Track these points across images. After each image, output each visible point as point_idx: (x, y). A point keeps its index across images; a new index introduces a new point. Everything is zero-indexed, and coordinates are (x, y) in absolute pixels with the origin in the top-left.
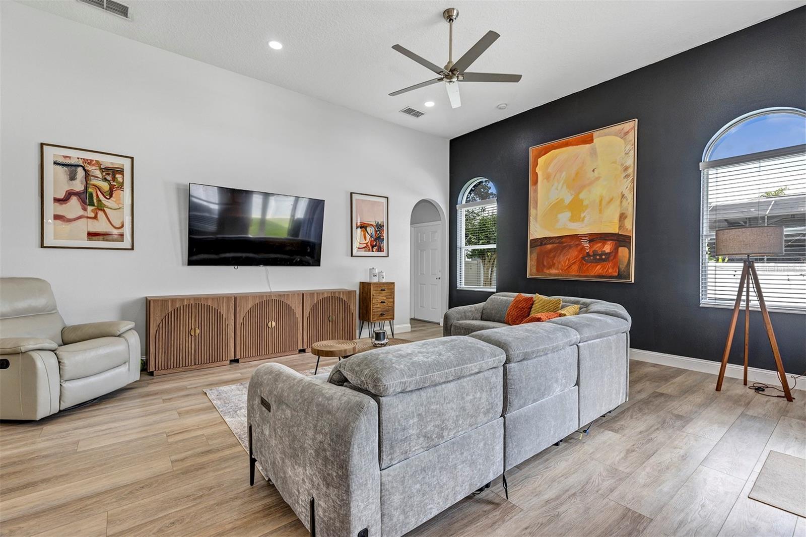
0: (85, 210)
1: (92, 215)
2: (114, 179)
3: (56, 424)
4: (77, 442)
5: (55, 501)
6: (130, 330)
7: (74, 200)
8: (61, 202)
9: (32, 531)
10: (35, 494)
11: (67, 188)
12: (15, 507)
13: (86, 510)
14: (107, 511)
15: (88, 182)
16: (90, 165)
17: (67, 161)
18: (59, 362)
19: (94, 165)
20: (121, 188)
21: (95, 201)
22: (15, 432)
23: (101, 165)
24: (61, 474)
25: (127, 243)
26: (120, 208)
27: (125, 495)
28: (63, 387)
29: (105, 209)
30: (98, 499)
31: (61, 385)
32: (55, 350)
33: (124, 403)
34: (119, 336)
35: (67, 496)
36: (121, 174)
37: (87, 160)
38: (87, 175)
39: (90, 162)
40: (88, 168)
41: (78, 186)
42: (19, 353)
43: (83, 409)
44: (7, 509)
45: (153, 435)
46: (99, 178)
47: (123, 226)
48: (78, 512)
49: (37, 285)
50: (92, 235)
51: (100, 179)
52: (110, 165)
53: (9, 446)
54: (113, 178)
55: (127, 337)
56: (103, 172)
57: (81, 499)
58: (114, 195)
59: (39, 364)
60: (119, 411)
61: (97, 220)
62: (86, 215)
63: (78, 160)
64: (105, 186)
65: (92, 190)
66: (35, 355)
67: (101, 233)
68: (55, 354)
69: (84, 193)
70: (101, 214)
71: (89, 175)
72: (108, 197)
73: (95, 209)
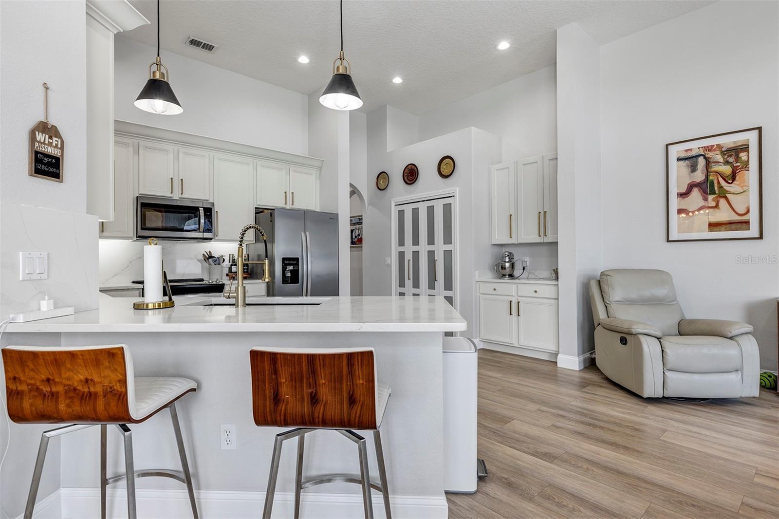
0: (706, 199)
1: (714, 204)
2: (737, 159)
3: (659, 407)
4: (664, 431)
5: (622, 466)
6: (746, 333)
7: (696, 192)
8: (684, 196)
9: (598, 478)
10: (614, 453)
11: (688, 181)
12: (599, 454)
13: (637, 489)
14: (651, 503)
15: (709, 170)
16: (710, 152)
17: (690, 154)
18: (663, 351)
19: (715, 150)
20: (745, 168)
21: (716, 188)
22: (628, 400)
23: (723, 147)
24: (637, 449)
25: (754, 231)
26: (744, 191)
27: (673, 500)
28: (666, 375)
29: (727, 195)
30: (651, 488)
31: (664, 372)
32: (660, 338)
33: (729, 415)
34: (731, 338)
35: (632, 469)
36: (746, 152)
37: (708, 147)
38: (708, 162)
39: (709, 149)
40: (709, 155)
41: (699, 176)
42: (632, 334)
43: (686, 404)
44: (594, 453)
45: (740, 463)
46: (720, 162)
47: (748, 212)
48: (631, 487)
49: (660, 276)
50: (713, 226)
51: (721, 164)
52: (732, 145)
53: (620, 409)
54: (735, 159)
55: (739, 342)
56: (725, 155)
57: (639, 479)
58: (737, 178)
59: (645, 348)
60: (719, 420)
61: (719, 208)
62: (707, 205)
63: (699, 150)
64: (727, 170)
65: (713, 178)
66: (642, 338)
67: (723, 222)
68: (660, 342)
69: (704, 182)
70: (722, 202)
71: (709, 162)
72: (731, 182)
73: (716, 197)
